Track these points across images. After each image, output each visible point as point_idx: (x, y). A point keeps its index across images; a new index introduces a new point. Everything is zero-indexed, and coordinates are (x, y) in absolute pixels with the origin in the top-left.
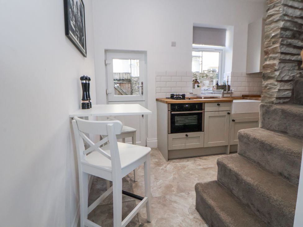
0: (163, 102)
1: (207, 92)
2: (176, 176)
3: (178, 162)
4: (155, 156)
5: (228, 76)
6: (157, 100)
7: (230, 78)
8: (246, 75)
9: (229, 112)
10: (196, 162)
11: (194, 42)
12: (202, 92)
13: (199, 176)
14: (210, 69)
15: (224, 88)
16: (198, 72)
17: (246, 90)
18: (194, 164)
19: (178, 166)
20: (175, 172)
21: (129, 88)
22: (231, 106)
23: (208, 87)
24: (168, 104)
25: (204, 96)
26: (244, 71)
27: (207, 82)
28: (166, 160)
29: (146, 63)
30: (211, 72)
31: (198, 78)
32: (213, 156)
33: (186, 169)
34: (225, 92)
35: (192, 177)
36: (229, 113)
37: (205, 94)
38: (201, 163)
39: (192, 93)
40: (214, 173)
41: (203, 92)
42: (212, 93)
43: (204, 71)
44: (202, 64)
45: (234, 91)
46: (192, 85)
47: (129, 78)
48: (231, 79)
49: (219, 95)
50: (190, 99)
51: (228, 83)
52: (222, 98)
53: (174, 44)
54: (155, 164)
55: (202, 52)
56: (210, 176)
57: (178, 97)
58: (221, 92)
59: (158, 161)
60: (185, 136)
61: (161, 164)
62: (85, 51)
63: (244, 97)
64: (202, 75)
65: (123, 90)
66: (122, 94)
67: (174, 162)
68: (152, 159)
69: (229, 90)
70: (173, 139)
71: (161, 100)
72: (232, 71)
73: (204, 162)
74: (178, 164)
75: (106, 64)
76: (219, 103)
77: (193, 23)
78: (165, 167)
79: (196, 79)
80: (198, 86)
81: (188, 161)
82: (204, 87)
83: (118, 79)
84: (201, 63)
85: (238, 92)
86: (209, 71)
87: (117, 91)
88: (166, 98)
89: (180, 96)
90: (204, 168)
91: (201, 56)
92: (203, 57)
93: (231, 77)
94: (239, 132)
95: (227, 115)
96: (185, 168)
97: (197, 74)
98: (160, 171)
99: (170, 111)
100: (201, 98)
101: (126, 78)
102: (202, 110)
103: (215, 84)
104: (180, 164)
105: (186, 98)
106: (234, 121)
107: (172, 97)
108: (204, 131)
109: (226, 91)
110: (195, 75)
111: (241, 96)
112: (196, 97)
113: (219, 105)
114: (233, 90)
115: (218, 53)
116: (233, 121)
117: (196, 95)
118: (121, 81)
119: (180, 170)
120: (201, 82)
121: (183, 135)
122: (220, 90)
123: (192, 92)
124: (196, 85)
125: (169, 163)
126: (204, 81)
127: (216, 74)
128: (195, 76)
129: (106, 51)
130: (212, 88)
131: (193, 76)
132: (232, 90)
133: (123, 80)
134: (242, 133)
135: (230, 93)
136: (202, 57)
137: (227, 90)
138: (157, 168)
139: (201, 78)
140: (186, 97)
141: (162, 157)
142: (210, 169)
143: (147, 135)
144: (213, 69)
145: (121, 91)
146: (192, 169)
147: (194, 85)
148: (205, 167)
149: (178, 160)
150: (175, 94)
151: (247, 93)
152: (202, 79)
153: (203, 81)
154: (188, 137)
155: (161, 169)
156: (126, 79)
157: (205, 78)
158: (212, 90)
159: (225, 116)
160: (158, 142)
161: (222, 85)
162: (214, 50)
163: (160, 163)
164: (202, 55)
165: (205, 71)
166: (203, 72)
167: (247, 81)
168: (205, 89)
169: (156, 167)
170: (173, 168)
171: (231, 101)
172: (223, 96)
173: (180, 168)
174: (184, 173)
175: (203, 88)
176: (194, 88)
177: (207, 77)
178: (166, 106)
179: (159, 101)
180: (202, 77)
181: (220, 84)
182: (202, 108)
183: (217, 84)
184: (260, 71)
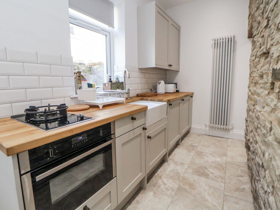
9: (144, 126)
17: (139, 89)
22: (145, 116)
24: (18, 154)
25: (102, 104)
26: (136, 65)
36: (144, 129)
72: (126, 63)
76: (132, 116)
79: (78, 72)
80: (90, 86)
85: (133, 91)
88: (13, 117)
95: (142, 131)
102: (110, 136)
103: (106, 80)
108: (116, 176)
115: (105, 36)
116: (149, 137)
123: (75, 96)
124: (85, 83)
159: (141, 133)
171: (146, 110)
181: (114, 81)
182: (111, 132)
183: (110, 81)
184: (155, 66)
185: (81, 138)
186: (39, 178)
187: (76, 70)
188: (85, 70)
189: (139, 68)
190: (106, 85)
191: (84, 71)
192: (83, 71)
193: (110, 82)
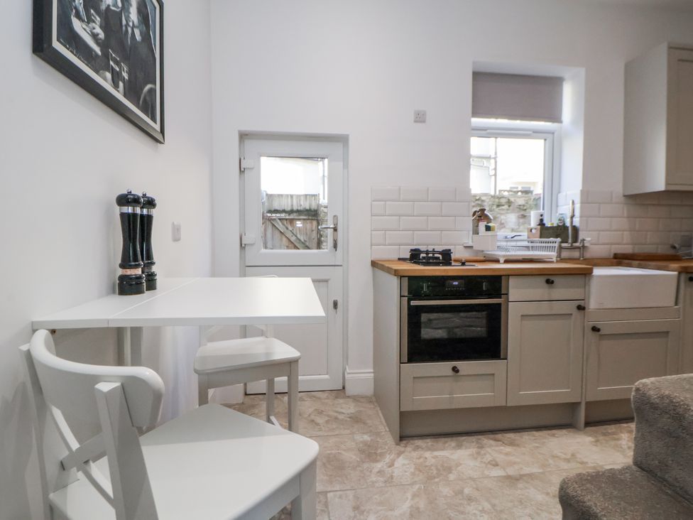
0: (388, 270)
1: (514, 244)
2: (422, 504)
3: (429, 449)
4: (364, 423)
5: (573, 202)
6: (374, 264)
7: (578, 206)
8: (623, 199)
9: (582, 303)
10: (483, 452)
11: (476, 112)
12: (499, 244)
13: (493, 506)
14: (517, 188)
15: (562, 232)
16: (486, 195)
17: (625, 242)
18: (476, 459)
19: (427, 464)
20: (417, 486)
21: (312, 231)
22: (586, 285)
23: (513, 230)
24: (401, 277)
25: (504, 256)
26: (617, 187)
27: (511, 218)
28: (394, 438)
29: (346, 166)
30: (520, 194)
31: (487, 208)
32: (534, 433)
33: (452, 477)
34: (564, 245)
35: (471, 509)
36: (580, 308)
37: (507, 250)
38: (500, 458)
39: (472, 247)
40: (540, 497)
41: (504, 244)
42: (528, 247)
43: (500, 191)
44: (495, 175)
45: (589, 241)
46: (470, 226)
47: (314, 207)
48: (582, 209)
49: (549, 252)
50: (463, 264)
51: (574, 219)
52: (557, 262)
53: (420, 118)
54: (362, 451)
55: (496, 138)
56: (527, 511)
57: (430, 258)
58: (554, 245)
59: (372, 440)
60: (450, 373)
61: (379, 451)
62: (157, 127)
63: (620, 259)
64: (497, 200)
65: (298, 236)
66: (296, 247)
67: (418, 448)
68: (353, 433)
69: (575, 239)
70: (414, 378)
71: (383, 265)
72: (583, 187)
73: (507, 454)
74: (428, 454)
75: (242, 170)
76: (549, 277)
77: (474, 63)
78: (390, 467)
79: (480, 210)
80: (488, 228)
81: (459, 446)
82: (503, 230)
83: (286, 210)
84: (493, 172)
85: (602, 246)
86: (514, 192)
87: (284, 239)
88: (399, 259)
89: (436, 255)
90: (508, 477)
91: (493, 156)
92: (498, 159)
93: (582, 203)
94: (638, 390)
95: (575, 311)
96: (449, 470)
97: (483, 198)
98: (374, 479)
99: (407, 298)
100: (497, 261)
101: (308, 208)
102: (499, 295)
103: (534, 222)
104: (436, 457)
105: (455, 261)
106: (598, 330)
107: (415, 256)
108: (506, 359)
109: (567, 242)
110: (478, 199)
111: (612, 256)
112: (482, 258)
113: (552, 282)
114: (589, 239)
115: (543, 141)
116: (595, 329)
117: (483, 251)
118: (295, 214)
119: (435, 478)
120: (495, 218)
121: (444, 367)
122: (552, 239)
123: (470, 244)
124: (482, 225)
125: (403, 452)
126: (502, 217)
127: (532, 198)
128: (479, 202)
129: (243, 136)
130: (525, 235)
131: (473, 204)
132: (584, 240)
133: (298, 211)
134: (652, 392)
135: (579, 248)
136: (495, 158)
137: (570, 241)
138: (366, 465)
139: (495, 207)
140: (453, 256)
141: (383, 428)
142: (528, 482)
143: (346, 357)
144: (522, 188)
145: (293, 239)
146: (470, 478)
147: (477, 226)
148: (511, 471)
149: (429, 442)
150: (423, 248)
151: (627, 249)
152: (497, 210)
153: (498, 215)
154: (460, 373)
155: (375, 470)
156: (307, 210)
157: (503, 207)
158: (526, 238)
159: (571, 314)
160: (376, 380)
161: (555, 225)
162: (531, 132)
163: (376, 449)
164: (496, 153)
165: (505, 191)
166: (497, 193)
167: (625, 215)
168: (506, 237)
169: (363, 462)
170: (412, 470)
171: (587, 274)
172: (559, 255)
173: (435, 472)
174: (446, 491)
175: (501, 233)
176: (476, 232)
177: (509, 206)
178: (394, 282)
179: (377, 268)
180: (498, 206)
181: (548, 224)
182: (501, 290)
183: (541, 223)
184: (666, 187)
185: (455, 283)
186: (413, 303)
187: (503, 205)
188: (524, 206)
189: (626, 194)
190: (533, 231)
191: (522, 207)
192: (520, 208)
193: (539, 225)
